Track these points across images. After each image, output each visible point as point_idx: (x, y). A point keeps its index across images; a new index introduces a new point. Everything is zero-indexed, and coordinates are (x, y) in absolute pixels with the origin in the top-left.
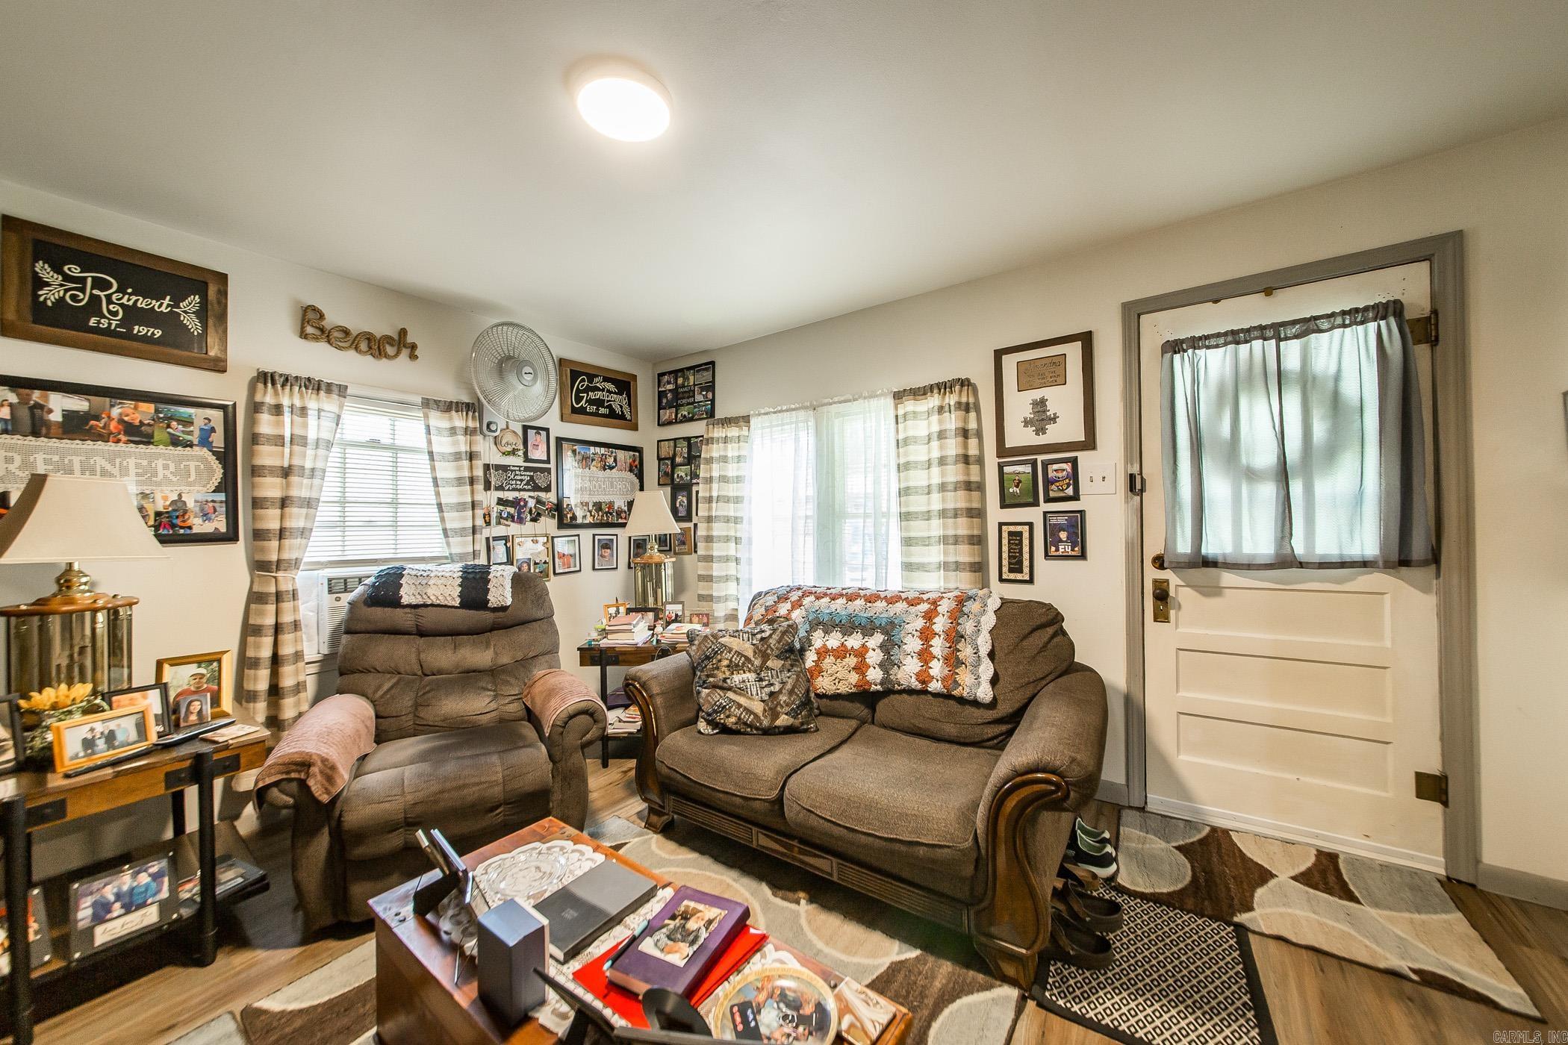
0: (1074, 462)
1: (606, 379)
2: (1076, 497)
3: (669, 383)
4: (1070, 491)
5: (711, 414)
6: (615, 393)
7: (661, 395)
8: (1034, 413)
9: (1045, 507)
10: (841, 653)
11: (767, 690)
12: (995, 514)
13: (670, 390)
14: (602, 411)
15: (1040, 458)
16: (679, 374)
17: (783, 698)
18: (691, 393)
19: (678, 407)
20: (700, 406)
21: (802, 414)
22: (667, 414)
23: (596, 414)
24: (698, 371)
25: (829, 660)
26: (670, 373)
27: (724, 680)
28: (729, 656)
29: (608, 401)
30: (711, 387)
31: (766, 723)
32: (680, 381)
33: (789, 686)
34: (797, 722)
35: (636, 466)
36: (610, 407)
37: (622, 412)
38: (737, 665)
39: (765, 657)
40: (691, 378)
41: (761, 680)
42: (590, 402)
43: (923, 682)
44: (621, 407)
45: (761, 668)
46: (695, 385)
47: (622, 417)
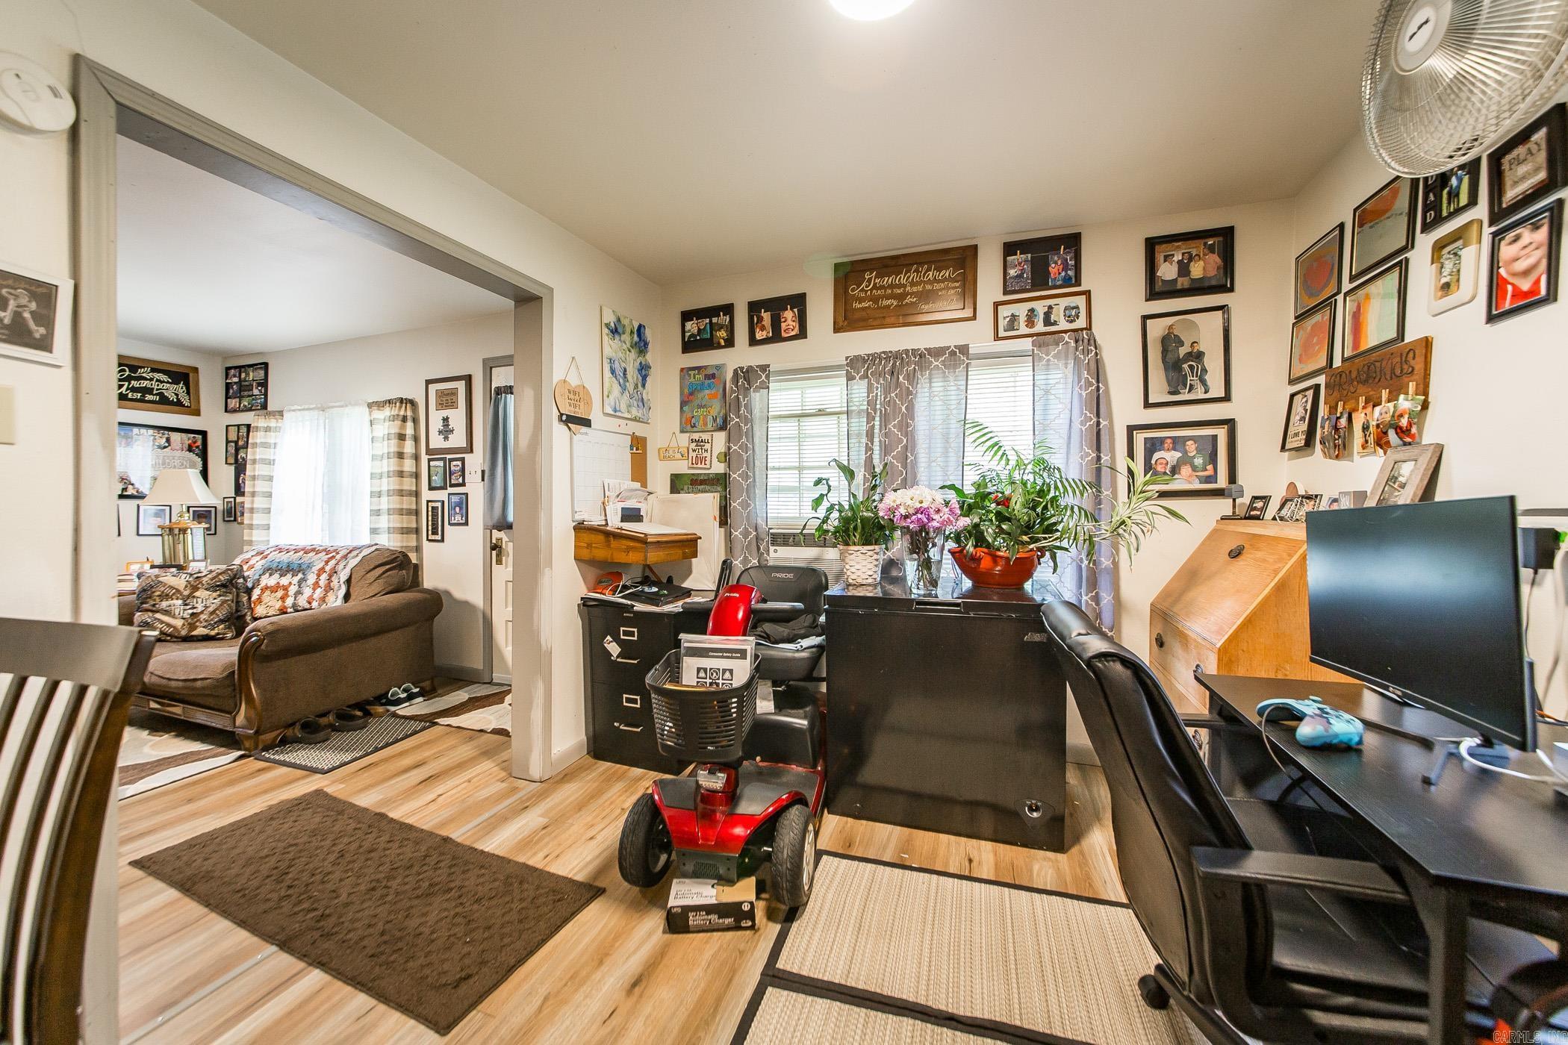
0: (463, 460)
1: (153, 370)
2: (463, 484)
3: (235, 376)
4: (461, 480)
5: (264, 406)
6: (168, 382)
7: (228, 386)
8: (443, 426)
9: (451, 490)
10: (274, 589)
11: (190, 611)
12: (426, 495)
13: (235, 383)
14: (149, 397)
15: (449, 457)
16: (243, 370)
17: (203, 617)
18: (250, 388)
19: (241, 398)
20: (257, 399)
21: (316, 413)
22: (233, 403)
23: (142, 400)
24: (256, 369)
25: (268, 592)
26: (235, 368)
27: (154, 605)
28: (163, 589)
29: (157, 390)
30: (264, 384)
31: (184, 633)
32: (243, 375)
33: (211, 609)
34: (213, 633)
35: (197, 447)
36: (161, 395)
37: (177, 398)
38: (167, 595)
39: (195, 589)
40: (251, 374)
41: (186, 605)
42: (134, 390)
43: (310, 603)
44: (177, 395)
45: (188, 597)
46: (253, 380)
47: (179, 403)
